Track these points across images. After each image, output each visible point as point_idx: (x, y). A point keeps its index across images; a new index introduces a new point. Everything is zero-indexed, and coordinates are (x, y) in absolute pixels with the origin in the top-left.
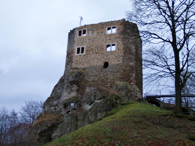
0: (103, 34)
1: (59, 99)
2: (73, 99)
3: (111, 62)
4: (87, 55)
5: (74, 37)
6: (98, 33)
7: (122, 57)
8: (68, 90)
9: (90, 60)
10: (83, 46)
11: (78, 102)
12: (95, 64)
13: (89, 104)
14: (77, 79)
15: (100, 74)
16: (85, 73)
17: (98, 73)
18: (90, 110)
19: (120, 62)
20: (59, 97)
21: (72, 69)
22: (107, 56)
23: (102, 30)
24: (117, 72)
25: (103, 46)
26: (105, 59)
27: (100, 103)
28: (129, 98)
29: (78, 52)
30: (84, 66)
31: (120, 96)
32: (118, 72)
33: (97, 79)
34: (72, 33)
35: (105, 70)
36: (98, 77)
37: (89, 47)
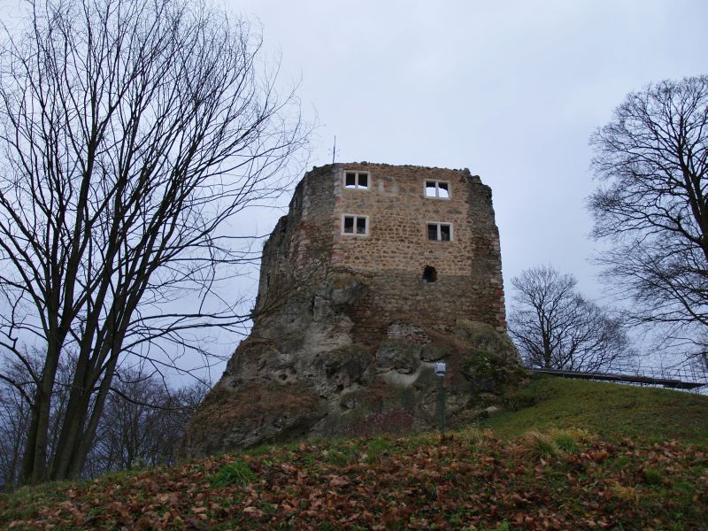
0: (417, 195)
3: (443, 269)
4: (374, 241)
5: (332, 187)
6: (402, 190)
7: (470, 262)
8: (326, 328)
9: (386, 255)
10: (362, 216)
12: (401, 267)
14: (354, 298)
15: (417, 295)
16: (372, 287)
17: (410, 293)
19: (467, 272)
21: (333, 271)
22: (431, 252)
23: (414, 185)
24: (460, 296)
25: (418, 224)
26: (427, 259)
29: (349, 228)
30: (371, 269)
32: (464, 295)
33: (408, 308)
35: (429, 286)
36: (410, 303)
37: (380, 222)
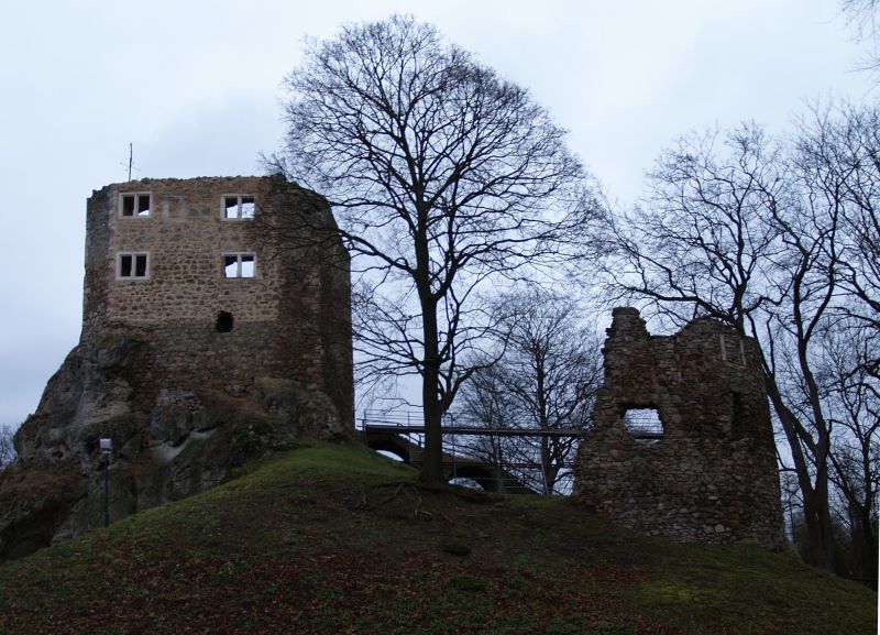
0: (211, 218)
1: (67, 423)
2: (116, 425)
3: (243, 315)
4: (156, 285)
5: (107, 217)
6: (193, 212)
7: (277, 302)
8: (97, 396)
9: (170, 301)
10: (141, 253)
11: (134, 434)
12: (188, 316)
13: (172, 443)
14: (127, 358)
15: (207, 350)
16: (153, 344)
17: (199, 347)
18: (176, 461)
19: (272, 317)
20: (67, 416)
21: (108, 326)
22: (227, 293)
23: (208, 205)
24: (261, 348)
25: (212, 258)
26: (222, 302)
27: (209, 441)
28: (301, 430)
29: (126, 271)
30: (150, 321)
31: (270, 422)
32: (266, 346)
33: (196, 367)
34: (99, 203)
35: (223, 338)
36: (197, 360)
37: (164, 258)
